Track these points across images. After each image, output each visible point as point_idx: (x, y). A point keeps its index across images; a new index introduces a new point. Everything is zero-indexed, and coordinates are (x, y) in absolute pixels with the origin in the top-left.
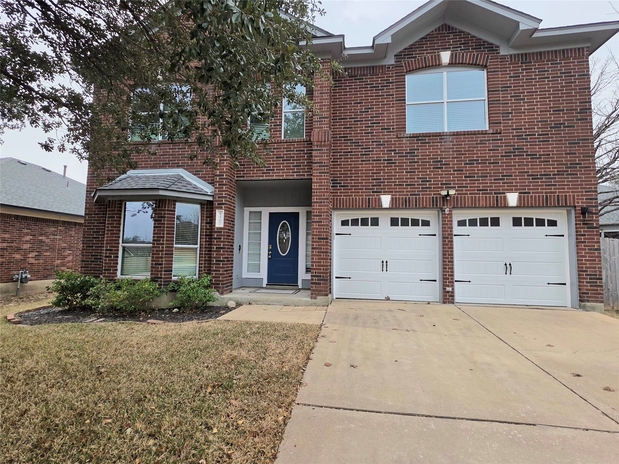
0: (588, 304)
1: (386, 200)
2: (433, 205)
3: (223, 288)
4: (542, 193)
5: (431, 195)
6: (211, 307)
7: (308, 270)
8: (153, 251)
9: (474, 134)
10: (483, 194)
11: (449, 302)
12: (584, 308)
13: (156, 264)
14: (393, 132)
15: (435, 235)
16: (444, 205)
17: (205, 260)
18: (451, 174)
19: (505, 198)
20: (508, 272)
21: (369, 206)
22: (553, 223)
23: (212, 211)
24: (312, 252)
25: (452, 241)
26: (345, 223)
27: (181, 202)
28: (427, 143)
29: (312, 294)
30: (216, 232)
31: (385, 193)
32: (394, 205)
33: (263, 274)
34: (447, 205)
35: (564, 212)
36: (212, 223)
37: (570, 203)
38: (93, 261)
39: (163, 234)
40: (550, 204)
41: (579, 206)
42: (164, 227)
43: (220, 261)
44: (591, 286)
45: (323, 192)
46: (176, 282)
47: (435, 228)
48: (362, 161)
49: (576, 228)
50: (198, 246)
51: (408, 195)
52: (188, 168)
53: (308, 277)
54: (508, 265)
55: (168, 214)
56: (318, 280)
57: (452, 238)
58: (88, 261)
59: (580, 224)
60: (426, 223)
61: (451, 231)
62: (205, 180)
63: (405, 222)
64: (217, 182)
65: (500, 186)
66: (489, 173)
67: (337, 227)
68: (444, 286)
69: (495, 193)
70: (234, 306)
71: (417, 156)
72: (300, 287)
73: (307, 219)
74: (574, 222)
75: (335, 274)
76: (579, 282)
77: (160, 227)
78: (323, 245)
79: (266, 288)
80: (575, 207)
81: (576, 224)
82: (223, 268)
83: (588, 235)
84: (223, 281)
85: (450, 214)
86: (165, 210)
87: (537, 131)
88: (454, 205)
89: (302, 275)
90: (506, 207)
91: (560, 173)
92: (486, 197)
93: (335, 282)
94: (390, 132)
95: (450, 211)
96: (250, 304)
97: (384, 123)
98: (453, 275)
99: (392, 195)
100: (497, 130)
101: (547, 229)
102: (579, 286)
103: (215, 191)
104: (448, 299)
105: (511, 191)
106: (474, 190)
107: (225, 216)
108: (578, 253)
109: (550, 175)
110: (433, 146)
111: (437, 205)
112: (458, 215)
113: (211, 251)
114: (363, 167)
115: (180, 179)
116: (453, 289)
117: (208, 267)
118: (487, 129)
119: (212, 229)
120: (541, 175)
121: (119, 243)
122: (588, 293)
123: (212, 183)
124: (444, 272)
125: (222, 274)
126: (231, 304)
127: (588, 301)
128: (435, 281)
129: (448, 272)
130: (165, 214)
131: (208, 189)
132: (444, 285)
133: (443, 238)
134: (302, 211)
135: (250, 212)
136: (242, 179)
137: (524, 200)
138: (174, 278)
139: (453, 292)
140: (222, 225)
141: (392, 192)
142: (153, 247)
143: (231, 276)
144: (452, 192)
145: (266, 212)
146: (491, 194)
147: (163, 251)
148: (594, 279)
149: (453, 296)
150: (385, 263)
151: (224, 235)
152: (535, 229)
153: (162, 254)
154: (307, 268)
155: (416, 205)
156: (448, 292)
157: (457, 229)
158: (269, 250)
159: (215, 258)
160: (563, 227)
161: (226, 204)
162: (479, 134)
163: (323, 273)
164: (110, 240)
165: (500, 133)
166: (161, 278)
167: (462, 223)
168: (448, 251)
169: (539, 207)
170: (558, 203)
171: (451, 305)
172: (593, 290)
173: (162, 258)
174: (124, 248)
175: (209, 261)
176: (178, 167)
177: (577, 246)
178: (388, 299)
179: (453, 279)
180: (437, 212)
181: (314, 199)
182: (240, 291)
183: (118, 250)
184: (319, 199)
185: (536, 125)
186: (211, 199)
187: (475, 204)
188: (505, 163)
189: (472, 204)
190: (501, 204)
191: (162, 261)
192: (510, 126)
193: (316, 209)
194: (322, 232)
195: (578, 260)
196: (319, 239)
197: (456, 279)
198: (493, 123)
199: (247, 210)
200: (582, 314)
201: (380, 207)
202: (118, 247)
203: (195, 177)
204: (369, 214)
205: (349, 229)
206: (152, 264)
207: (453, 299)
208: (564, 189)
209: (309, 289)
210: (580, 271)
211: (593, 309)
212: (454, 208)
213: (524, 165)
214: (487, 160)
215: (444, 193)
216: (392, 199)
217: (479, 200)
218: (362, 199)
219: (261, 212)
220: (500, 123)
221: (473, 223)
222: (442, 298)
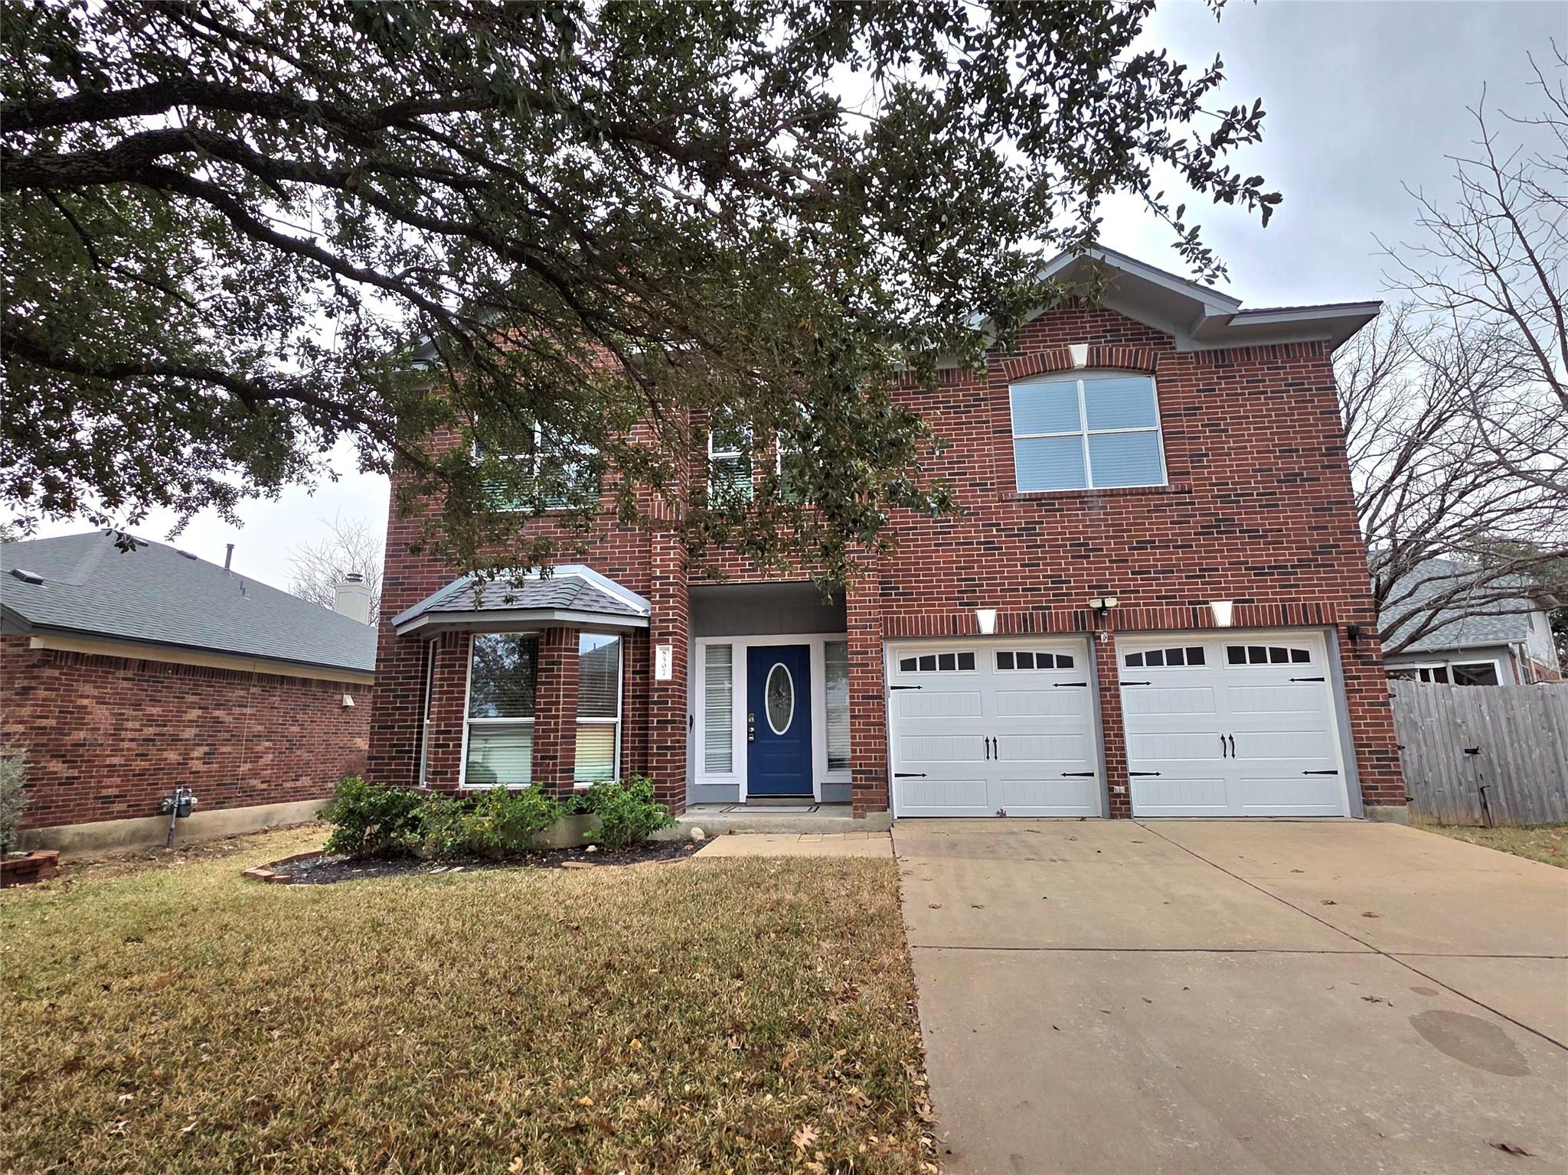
0: (1379, 808)
1: (987, 620)
2: (1077, 627)
3: (674, 802)
4: (1275, 600)
5: (1071, 607)
6: (655, 842)
7: (834, 763)
8: (537, 731)
9: (1143, 494)
10: (1167, 604)
11: (1122, 816)
12: (1373, 817)
13: (543, 758)
14: (992, 490)
15: (1084, 685)
16: (1097, 627)
17: (633, 748)
18: (1106, 568)
19: (1209, 611)
20: (1229, 752)
21: (955, 632)
22: (1301, 657)
23: (648, 648)
24: (852, 724)
25: (1118, 696)
26: (908, 665)
27: (587, 631)
28: (1057, 510)
29: (856, 808)
30: (657, 690)
31: (986, 605)
32: (1004, 629)
33: (739, 775)
34: (1103, 627)
35: (1320, 634)
36: (647, 672)
37: (1327, 619)
38: (393, 758)
39: (558, 696)
40: (1292, 620)
41: (1343, 624)
42: (558, 683)
43: (667, 748)
44: (1380, 774)
45: (868, 608)
46: (583, 793)
47: (1081, 671)
48: (936, 545)
49: (1343, 665)
50: (619, 719)
51: (1027, 609)
52: (597, 564)
53: (844, 776)
54: (1227, 740)
55: (566, 657)
56: (867, 779)
57: (1117, 689)
59: (1348, 657)
60: (1066, 662)
61: (1115, 676)
62: (629, 588)
63: (1025, 661)
64: (657, 590)
65: (1198, 590)
66: (1174, 565)
67: (893, 674)
68: (1110, 784)
69: (1190, 603)
70: (702, 837)
71: (1039, 535)
72: (818, 799)
73: (827, 659)
74: (1337, 655)
75: (894, 769)
76: (1360, 766)
77: (551, 683)
78: (873, 710)
79: (745, 804)
80: (1337, 625)
81: (1342, 658)
82: (674, 761)
83: (1365, 677)
84: (673, 788)
85: (1111, 644)
86: (560, 650)
87: (1255, 488)
88: (1116, 626)
89: (820, 774)
90: (1213, 628)
91: (1303, 564)
92: (1174, 610)
93: (895, 782)
94: (988, 490)
95: (1110, 638)
96: (731, 833)
97: (975, 473)
98: (1125, 762)
99: (999, 610)
100: (1183, 487)
101: (1291, 668)
102: (1360, 774)
103: (653, 609)
104: (1120, 809)
105: (1218, 597)
106: (1152, 598)
107: (674, 658)
108: (1350, 711)
109: (1286, 567)
110: (1070, 515)
111: (1084, 628)
112: (1125, 646)
113: (647, 728)
114: (939, 558)
115: (582, 585)
116: (1127, 789)
117: (640, 761)
118: (1166, 484)
119: (648, 685)
120: (1269, 568)
121: (462, 718)
122: (1376, 788)
123: (646, 593)
124: (1107, 756)
125: (670, 775)
126: (698, 834)
127: (1379, 803)
128: (1092, 775)
129: (1115, 755)
130: (560, 656)
131: (637, 604)
132: (1109, 782)
133: (1101, 690)
134: (815, 643)
135: (709, 647)
136: (700, 582)
137: (1244, 615)
138: (577, 786)
139: (1127, 795)
140: (668, 676)
141: (997, 603)
142: (536, 724)
143: (683, 779)
144: (1111, 602)
145: (740, 646)
146: (1183, 603)
147: (557, 730)
148: (1384, 759)
149: (1128, 803)
150: (991, 743)
151: (673, 696)
152: (1269, 667)
153: (556, 737)
154: (830, 760)
155: (1045, 629)
156: (1119, 795)
157: (1125, 673)
158: (749, 725)
159: (655, 742)
160: (1321, 663)
161: (675, 633)
162: (1151, 493)
163: (873, 765)
164: (447, 712)
165: (1190, 492)
166: (554, 785)
167: (1133, 661)
168: (1111, 716)
169: (1272, 627)
170: (1306, 620)
171: (1126, 822)
172: (1385, 781)
173: (556, 744)
174: (471, 726)
175: (644, 750)
176: (574, 561)
177: (1348, 698)
178: (1002, 815)
179: (1125, 769)
180: (1085, 641)
181: (851, 621)
182: (696, 810)
183: (461, 732)
184: (861, 620)
185: (1252, 477)
186: (644, 624)
187: (1156, 624)
188: (1203, 546)
189: (1149, 623)
190: (1203, 622)
191: (556, 751)
192: (1206, 479)
193: (856, 640)
194: (869, 684)
195: (1353, 725)
196: (864, 697)
197: (1131, 769)
198: (1175, 474)
199: (701, 643)
200: (1370, 827)
201: (977, 634)
202: (461, 725)
203: (610, 581)
204: (956, 647)
205: (918, 676)
206: (535, 758)
207: (1129, 809)
208: (1313, 592)
209: (846, 803)
210: (1358, 745)
211: (1389, 818)
212: (1116, 631)
213: (1238, 550)
214: (1169, 541)
215: (1096, 604)
216: (999, 616)
217: (1162, 616)
218: (942, 617)
219: (730, 647)
220: (1188, 473)
221: (1154, 659)
222: (1107, 807)
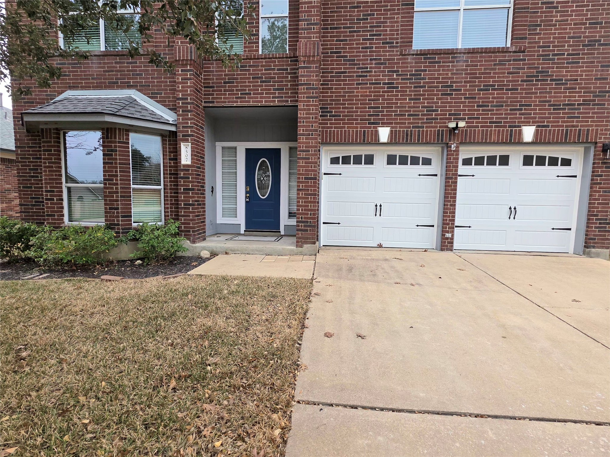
0: (593, 250)
1: (384, 133)
2: (438, 140)
3: (194, 235)
4: (563, 126)
5: (436, 127)
6: (181, 257)
7: (291, 215)
8: (105, 192)
9: (493, 52)
10: (496, 127)
11: (447, 250)
12: (589, 255)
13: (110, 209)
14: (397, 47)
15: (436, 175)
16: (450, 140)
17: (171, 204)
18: (462, 103)
19: (520, 132)
20: (512, 216)
21: (364, 140)
22: (567, 162)
23: (176, 144)
24: (298, 194)
25: (456, 182)
26: (335, 161)
27: (136, 132)
28: (437, 62)
29: (297, 242)
30: (183, 170)
31: (384, 124)
32: (394, 140)
33: (241, 219)
34: (454, 140)
35: (581, 149)
36: (176, 159)
37: (592, 139)
38: (34, 205)
39: (116, 172)
40: (570, 139)
41: (600, 142)
42: (116, 163)
43: (190, 205)
44: (599, 231)
45: (311, 122)
46: (137, 230)
47: (436, 167)
48: (357, 84)
49: (593, 168)
50: (162, 187)
51: (409, 127)
52: (143, 89)
53: (293, 222)
54: (513, 209)
55: (120, 147)
56: (305, 226)
57: (456, 178)
58: (28, 205)
59: (599, 163)
60: (427, 162)
61: (457, 171)
62: (165, 106)
63: (403, 160)
64: (180, 107)
65: (516, 118)
66: (505, 102)
67: (325, 165)
68: (443, 232)
69: (510, 127)
70: (208, 256)
71: (423, 79)
72: (282, 233)
73: (290, 157)
74: (591, 161)
75: (322, 219)
76: (588, 227)
77: (112, 163)
78: (311, 186)
79: (244, 235)
80: (596, 143)
81: (594, 163)
82: (194, 212)
83: (605, 176)
84: (194, 228)
85: (457, 151)
86: (115, 142)
87: (567, 50)
88: (462, 140)
89: (284, 220)
90: (520, 143)
91: (586, 103)
92: (499, 131)
93: (322, 227)
94: (393, 47)
95: (457, 147)
96: (226, 253)
97: (386, 35)
98: (454, 220)
99: (392, 127)
100: (520, 48)
101: (560, 170)
102: (587, 231)
103: (178, 119)
104: (447, 246)
105: (527, 124)
106: (486, 122)
107: (192, 151)
108: (590, 195)
109: (574, 105)
110: (444, 66)
111: (442, 140)
112: (465, 152)
113: (177, 193)
114: (358, 92)
115: (133, 102)
116: (453, 235)
117: (175, 211)
118: (509, 45)
119: (177, 167)
120: (564, 105)
121: (61, 183)
122: (595, 239)
123: (174, 109)
124: (444, 216)
125: (192, 220)
126: (205, 254)
127: (594, 247)
128: (433, 226)
129: (449, 216)
130: (115, 146)
131: (169, 116)
133: (446, 178)
134: (284, 147)
135: (223, 148)
136: (211, 105)
137: (541, 135)
138: (134, 225)
139: (452, 238)
140: (189, 162)
141: (392, 123)
142: (105, 188)
143: (204, 222)
144: (462, 124)
145: (242, 147)
146: (505, 127)
147: (117, 192)
148: (604, 223)
149: (452, 243)
150: (378, 207)
151: (192, 174)
152: (547, 169)
153: (117, 197)
154: (290, 213)
155: (419, 140)
156: (447, 238)
157: (462, 169)
158: (247, 192)
159: (182, 201)
160: (576, 167)
161: (192, 135)
162: (499, 52)
163: (310, 218)
164: (50, 179)
165: (524, 52)
166: (118, 225)
167: (467, 162)
168: (450, 194)
169: (557, 143)
170: (579, 139)
171: (449, 253)
172: (600, 235)
173: (117, 201)
174: (69, 189)
175: (176, 204)
176: (130, 87)
177: (591, 188)
178: (380, 246)
179: (453, 224)
180: (440, 149)
181: (300, 131)
182: (215, 238)
183: (62, 192)
184: (306, 130)
185: (566, 42)
186: (173, 129)
187: (486, 139)
188: (525, 89)
189: (482, 139)
190: (515, 139)
191: (118, 205)
192: (536, 43)
193: (303, 143)
194: (310, 171)
195: (590, 203)
196: (305, 178)
197: (456, 224)
198: (517, 38)
199: (219, 145)
200: (585, 260)
201: (377, 142)
202: (61, 188)
203: (151, 101)
204: (363, 151)
205: (340, 168)
206: (106, 208)
207: (452, 246)
208: (588, 122)
209: (294, 236)
210: (590, 214)
211: (598, 255)
212: (461, 143)
213: (546, 93)
214: (504, 85)
215: (452, 125)
216: (391, 131)
217: (491, 134)
218: (357, 131)
219: (235, 148)
220: (526, 38)
221: (479, 161)
222: (439, 244)
